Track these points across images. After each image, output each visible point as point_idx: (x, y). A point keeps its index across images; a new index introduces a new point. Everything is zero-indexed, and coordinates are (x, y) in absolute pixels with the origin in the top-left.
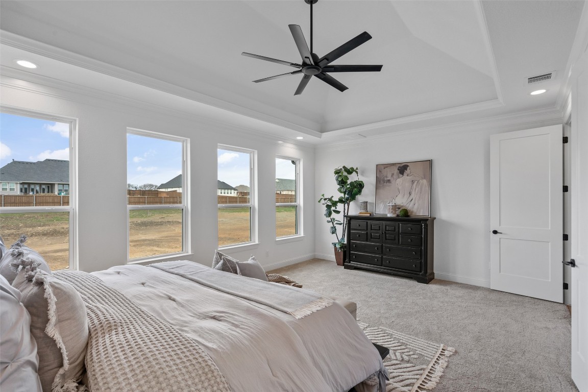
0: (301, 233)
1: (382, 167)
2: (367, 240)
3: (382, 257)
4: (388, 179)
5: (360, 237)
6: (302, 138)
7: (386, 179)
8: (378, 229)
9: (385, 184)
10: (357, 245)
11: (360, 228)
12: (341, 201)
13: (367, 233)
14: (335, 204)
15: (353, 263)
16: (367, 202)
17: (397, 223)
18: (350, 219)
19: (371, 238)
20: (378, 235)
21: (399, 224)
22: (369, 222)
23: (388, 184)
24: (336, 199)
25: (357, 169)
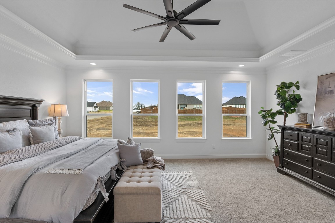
0: (250, 137)
1: (325, 78)
2: (298, 151)
3: (312, 170)
4: (330, 89)
5: (291, 146)
6: (243, 66)
7: (328, 90)
8: (309, 141)
9: (327, 95)
10: (289, 153)
11: (291, 138)
12: (280, 113)
13: (298, 143)
14: (273, 115)
15: (285, 170)
16: (307, 114)
17: (330, 137)
18: (284, 129)
19: (302, 149)
20: (309, 147)
21: (332, 139)
22: (300, 133)
23: (330, 95)
24: (274, 111)
25: (298, 82)
